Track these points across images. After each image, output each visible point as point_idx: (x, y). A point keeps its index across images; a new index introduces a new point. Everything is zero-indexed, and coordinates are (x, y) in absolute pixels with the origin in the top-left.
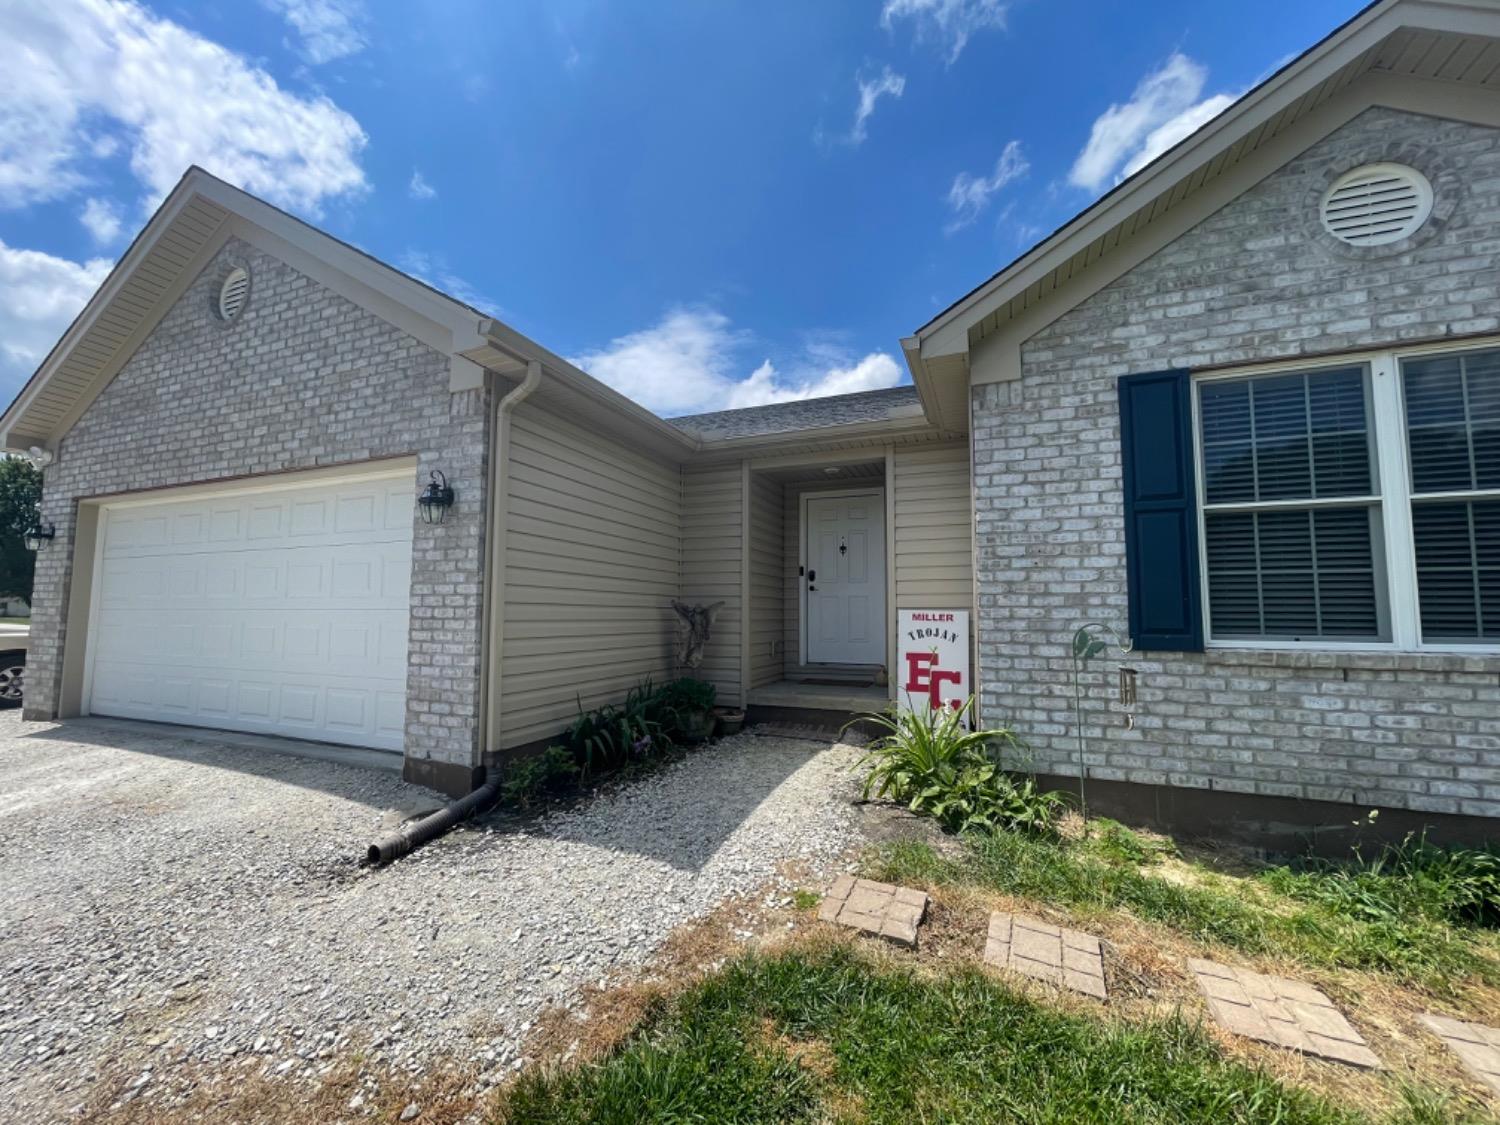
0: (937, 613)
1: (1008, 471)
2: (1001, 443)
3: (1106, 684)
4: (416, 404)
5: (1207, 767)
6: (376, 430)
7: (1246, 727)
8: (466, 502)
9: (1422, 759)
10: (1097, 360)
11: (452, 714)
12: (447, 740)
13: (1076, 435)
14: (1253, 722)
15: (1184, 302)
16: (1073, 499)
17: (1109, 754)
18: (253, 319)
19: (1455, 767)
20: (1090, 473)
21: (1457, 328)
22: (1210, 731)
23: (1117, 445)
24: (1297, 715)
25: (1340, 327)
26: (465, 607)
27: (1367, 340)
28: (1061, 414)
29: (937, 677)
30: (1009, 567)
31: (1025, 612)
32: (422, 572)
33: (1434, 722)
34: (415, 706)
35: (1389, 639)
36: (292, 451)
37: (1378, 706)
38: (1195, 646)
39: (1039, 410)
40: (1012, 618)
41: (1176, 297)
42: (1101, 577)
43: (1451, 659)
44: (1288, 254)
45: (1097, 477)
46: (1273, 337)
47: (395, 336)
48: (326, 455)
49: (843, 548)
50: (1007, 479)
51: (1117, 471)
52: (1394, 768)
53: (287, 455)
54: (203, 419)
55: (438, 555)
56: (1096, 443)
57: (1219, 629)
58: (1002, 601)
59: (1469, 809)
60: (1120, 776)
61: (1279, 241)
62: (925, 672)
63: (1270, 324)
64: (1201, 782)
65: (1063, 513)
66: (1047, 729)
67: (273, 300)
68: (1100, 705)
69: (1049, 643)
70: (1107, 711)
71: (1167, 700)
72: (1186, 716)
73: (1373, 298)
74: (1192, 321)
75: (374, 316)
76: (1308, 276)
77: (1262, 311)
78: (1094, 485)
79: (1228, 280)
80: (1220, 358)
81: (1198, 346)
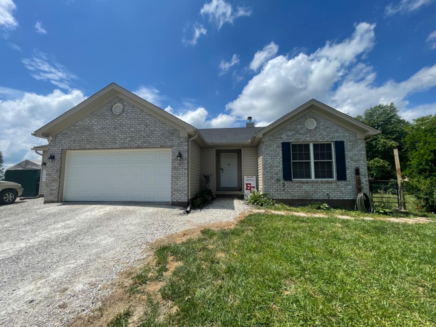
0: (251, 176)
1: (267, 155)
2: (266, 150)
3: (280, 185)
4: (172, 138)
5: (292, 196)
6: (161, 142)
7: (297, 190)
8: (184, 156)
9: (315, 193)
10: (279, 139)
11: (182, 193)
12: (181, 198)
13: (276, 150)
14: (298, 190)
15: (290, 133)
16: (276, 159)
17: (280, 195)
18: (125, 115)
19: (317, 193)
20: (278, 156)
21: (318, 141)
22: (293, 191)
23: (281, 152)
24: (302, 188)
25: (307, 139)
26: (185, 175)
27: (309, 141)
28: (274, 147)
29: (251, 187)
30: (267, 169)
31: (269, 175)
32: (174, 168)
33: (315, 188)
34: (174, 192)
35: (311, 179)
36: (138, 144)
37: (310, 187)
38: (291, 180)
39: (271, 146)
40: (267, 176)
41: (289, 132)
42: (279, 171)
43: (317, 181)
44: (301, 128)
45: (279, 156)
46: (300, 139)
47: (165, 124)
48: (148, 145)
49: (229, 164)
50: (267, 156)
51: (281, 156)
52: (312, 194)
53: (137, 145)
54: (110, 135)
55: (178, 166)
56: (279, 151)
57: (294, 178)
58: (266, 174)
59: (319, 199)
60: (282, 198)
61: (300, 126)
62: (249, 187)
63: (299, 137)
64: (291, 198)
65: (274, 161)
66: (272, 192)
67: (131, 112)
68: (279, 188)
69: (273, 180)
70: (280, 189)
71: (288, 187)
72: (290, 189)
73: (310, 136)
74: (290, 136)
75: (160, 120)
76: (303, 132)
77: (298, 135)
78: (279, 157)
79: (295, 131)
80: (294, 141)
81: (292, 139)
